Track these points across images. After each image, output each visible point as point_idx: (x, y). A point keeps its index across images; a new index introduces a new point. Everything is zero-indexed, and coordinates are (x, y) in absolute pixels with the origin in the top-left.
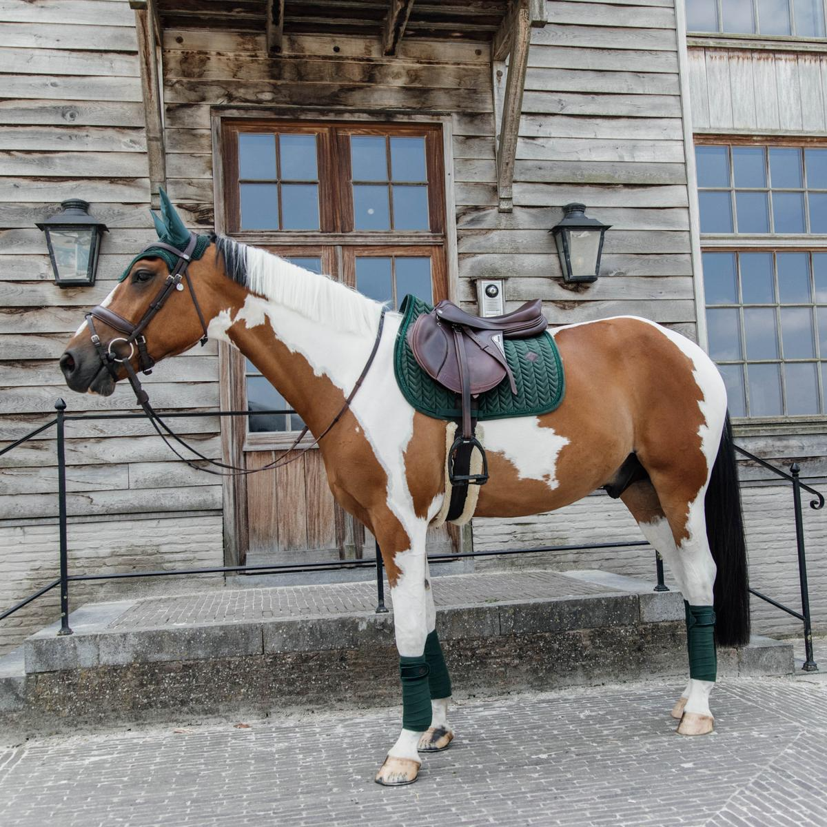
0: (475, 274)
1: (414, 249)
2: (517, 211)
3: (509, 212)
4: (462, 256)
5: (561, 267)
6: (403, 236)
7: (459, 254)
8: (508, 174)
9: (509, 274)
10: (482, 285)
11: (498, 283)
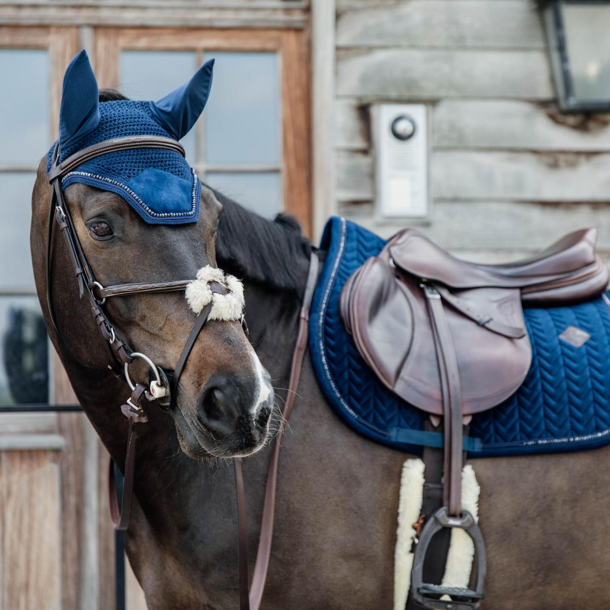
0: (369, 92)
1: (245, 34)
4: (342, 52)
5: (552, 80)
6: (222, 9)
7: (338, 49)
9: (441, 93)
10: (384, 115)
11: (418, 112)
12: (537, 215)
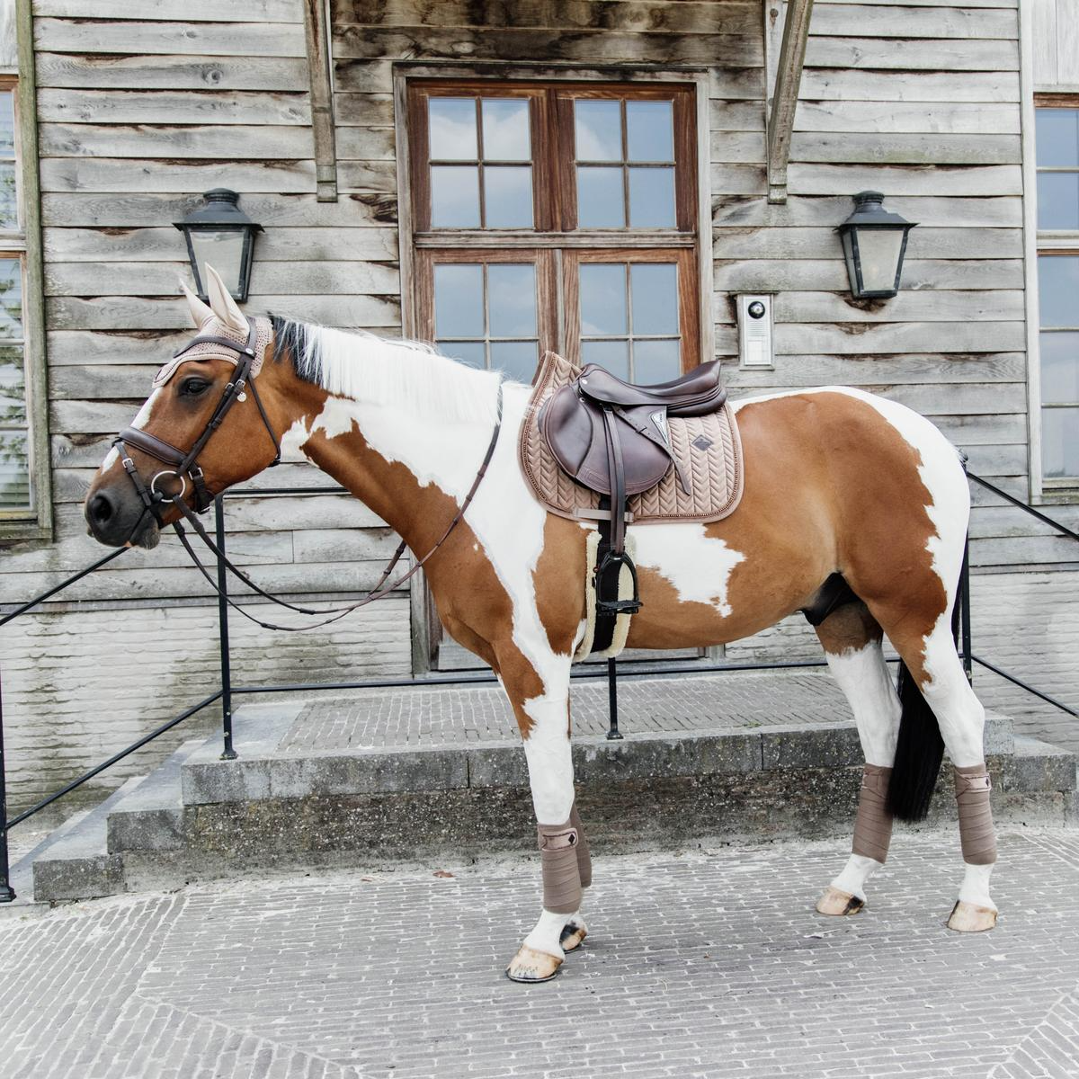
0: (735, 287)
1: (657, 252)
2: (792, 202)
3: (782, 203)
4: (718, 262)
5: (849, 277)
6: (642, 236)
7: (715, 260)
8: (782, 153)
9: (780, 288)
10: (744, 302)
11: (765, 300)
12: (839, 362)
